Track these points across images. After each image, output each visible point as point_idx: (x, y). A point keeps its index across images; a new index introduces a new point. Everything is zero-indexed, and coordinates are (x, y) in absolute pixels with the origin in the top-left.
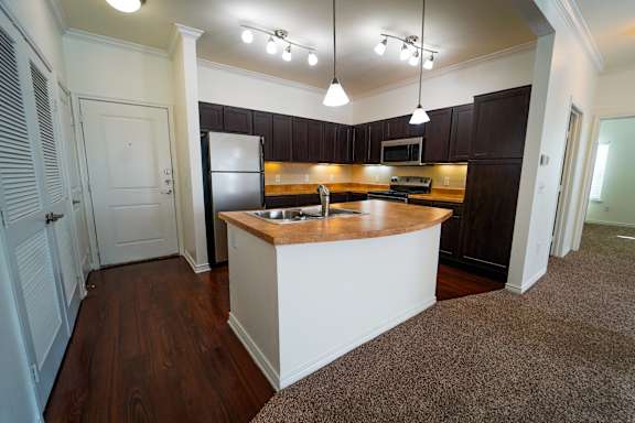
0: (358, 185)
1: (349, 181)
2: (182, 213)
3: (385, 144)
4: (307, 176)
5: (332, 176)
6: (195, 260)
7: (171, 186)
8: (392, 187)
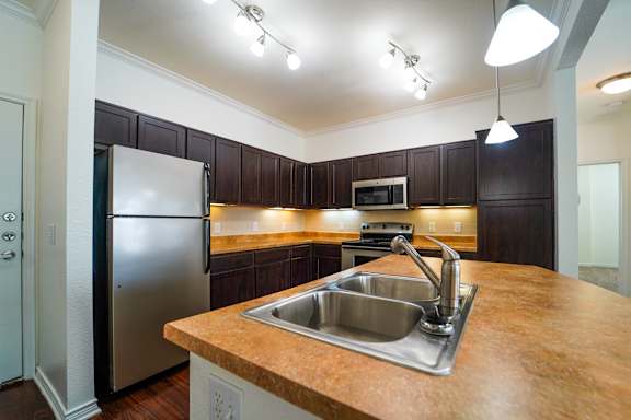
0: (316, 234)
1: (302, 230)
2: (37, 286)
3: (356, 184)
4: (256, 223)
5: (284, 223)
6: (65, 400)
7: (16, 242)
8: (364, 236)
